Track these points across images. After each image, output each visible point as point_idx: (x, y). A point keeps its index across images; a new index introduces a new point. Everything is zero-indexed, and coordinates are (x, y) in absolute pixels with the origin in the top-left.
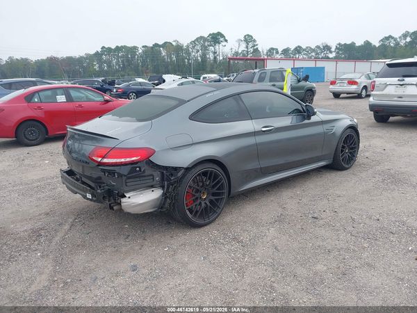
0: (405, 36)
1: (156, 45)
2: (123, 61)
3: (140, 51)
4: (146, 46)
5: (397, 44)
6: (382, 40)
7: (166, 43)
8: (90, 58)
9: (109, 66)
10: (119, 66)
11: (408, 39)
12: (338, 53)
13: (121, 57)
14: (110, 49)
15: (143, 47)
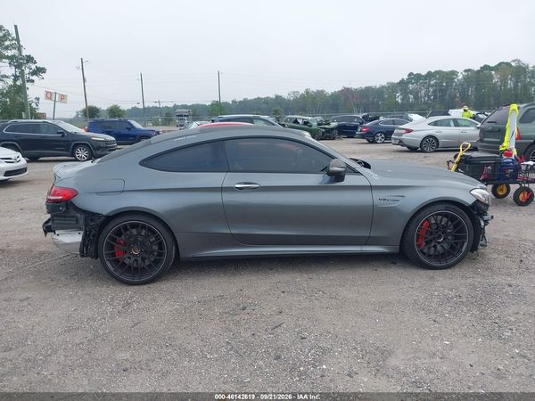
1: (486, 68)
2: (434, 91)
3: (460, 77)
4: (469, 70)
7: (500, 64)
8: (393, 88)
9: (416, 97)
10: (429, 98)
13: (432, 86)
14: (419, 76)
15: (466, 71)
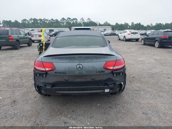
0: (31, 19)
5: (29, 23)
6: (22, 21)
11: (32, 21)
12: (4, 24)
